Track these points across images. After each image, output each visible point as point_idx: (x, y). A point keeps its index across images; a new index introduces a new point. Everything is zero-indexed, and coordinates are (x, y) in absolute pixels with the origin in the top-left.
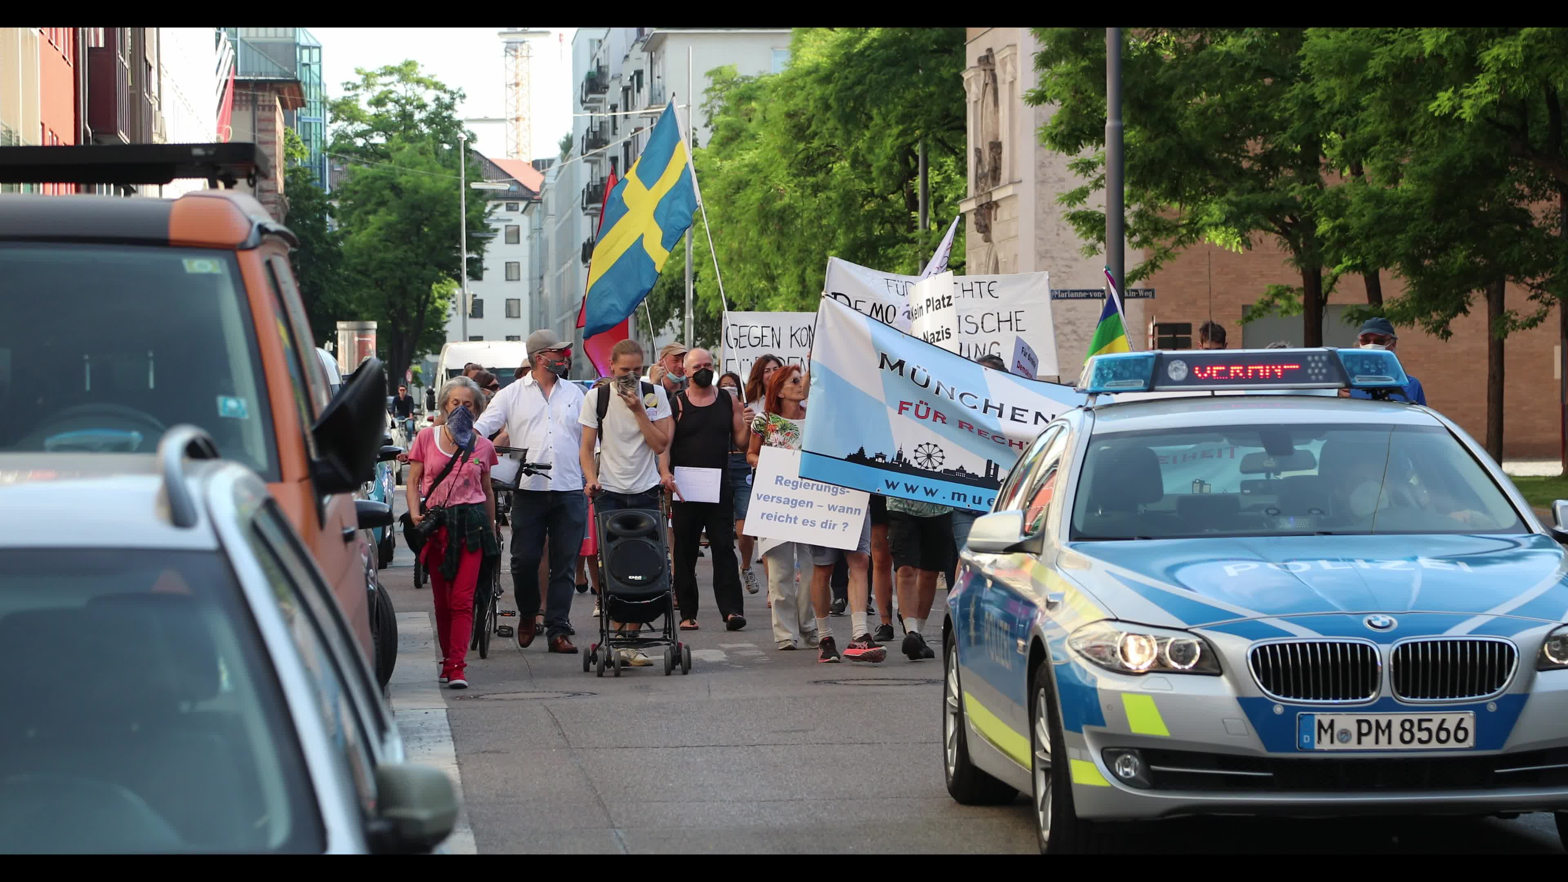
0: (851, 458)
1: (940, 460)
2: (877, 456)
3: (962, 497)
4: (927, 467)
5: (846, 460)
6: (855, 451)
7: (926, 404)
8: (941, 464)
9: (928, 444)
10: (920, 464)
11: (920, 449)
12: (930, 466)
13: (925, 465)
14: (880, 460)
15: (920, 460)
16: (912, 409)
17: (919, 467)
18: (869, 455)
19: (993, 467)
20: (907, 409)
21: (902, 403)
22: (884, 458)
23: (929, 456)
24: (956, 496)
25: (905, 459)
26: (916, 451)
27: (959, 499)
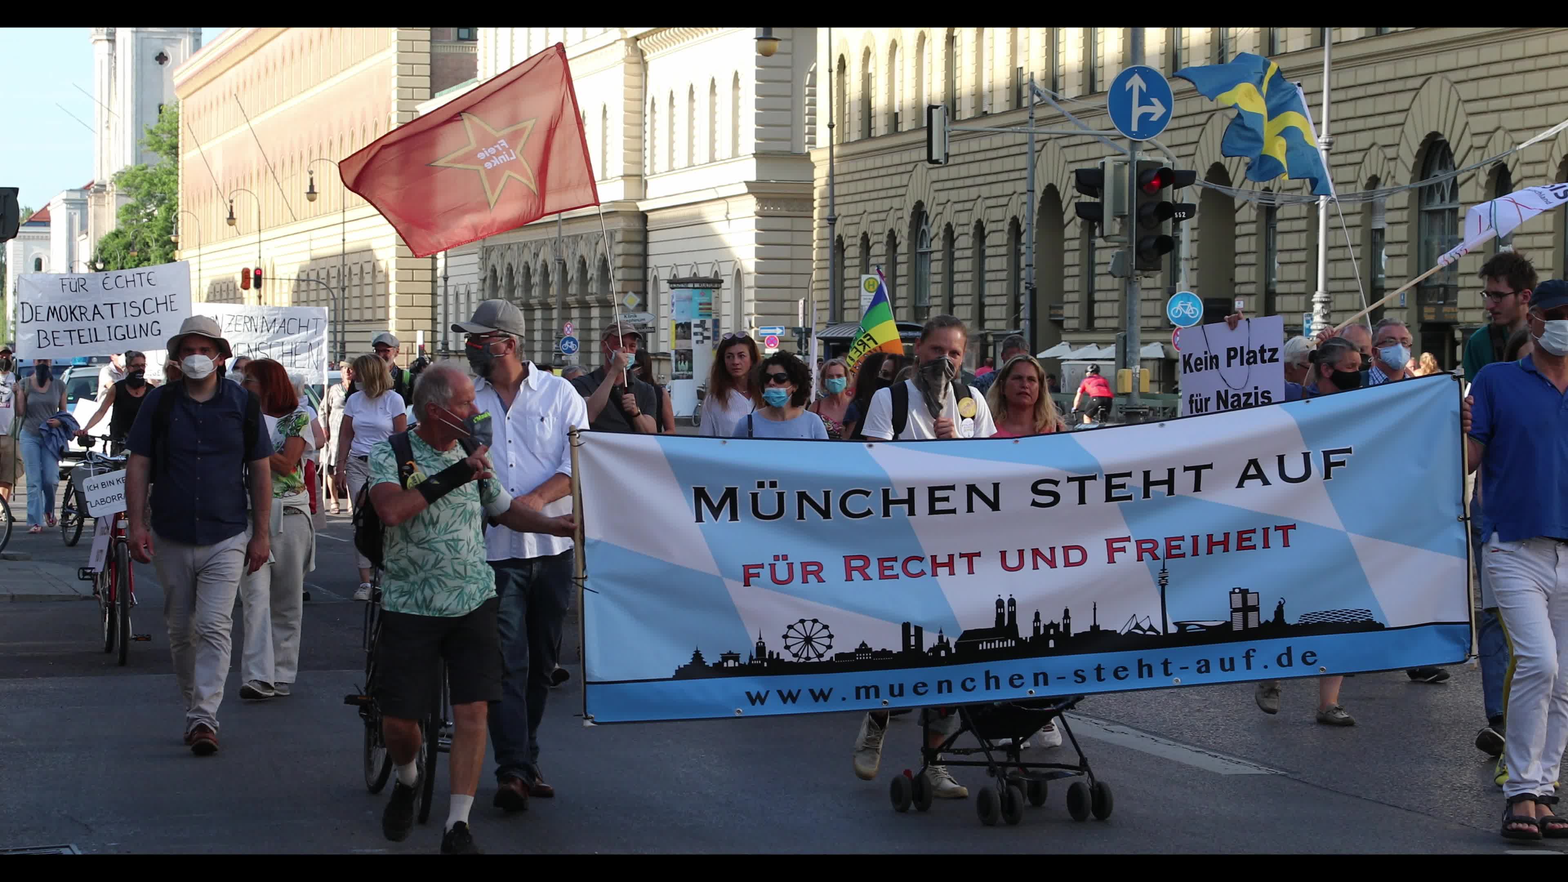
0: (682, 674)
1: (827, 641)
2: (725, 658)
3: (872, 691)
4: (808, 658)
5: (675, 678)
6: (686, 659)
7: (785, 557)
8: (829, 647)
9: (802, 621)
10: (795, 655)
11: (792, 633)
12: (812, 654)
13: (805, 655)
14: (731, 663)
15: (794, 649)
16: (765, 573)
17: (795, 660)
18: (710, 660)
19: (912, 632)
20: (757, 575)
21: (746, 568)
22: (736, 658)
23: (808, 640)
24: (863, 691)
25: (771, 653)
26: (785, 637)
27: (868, 696)
